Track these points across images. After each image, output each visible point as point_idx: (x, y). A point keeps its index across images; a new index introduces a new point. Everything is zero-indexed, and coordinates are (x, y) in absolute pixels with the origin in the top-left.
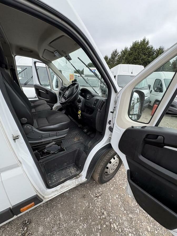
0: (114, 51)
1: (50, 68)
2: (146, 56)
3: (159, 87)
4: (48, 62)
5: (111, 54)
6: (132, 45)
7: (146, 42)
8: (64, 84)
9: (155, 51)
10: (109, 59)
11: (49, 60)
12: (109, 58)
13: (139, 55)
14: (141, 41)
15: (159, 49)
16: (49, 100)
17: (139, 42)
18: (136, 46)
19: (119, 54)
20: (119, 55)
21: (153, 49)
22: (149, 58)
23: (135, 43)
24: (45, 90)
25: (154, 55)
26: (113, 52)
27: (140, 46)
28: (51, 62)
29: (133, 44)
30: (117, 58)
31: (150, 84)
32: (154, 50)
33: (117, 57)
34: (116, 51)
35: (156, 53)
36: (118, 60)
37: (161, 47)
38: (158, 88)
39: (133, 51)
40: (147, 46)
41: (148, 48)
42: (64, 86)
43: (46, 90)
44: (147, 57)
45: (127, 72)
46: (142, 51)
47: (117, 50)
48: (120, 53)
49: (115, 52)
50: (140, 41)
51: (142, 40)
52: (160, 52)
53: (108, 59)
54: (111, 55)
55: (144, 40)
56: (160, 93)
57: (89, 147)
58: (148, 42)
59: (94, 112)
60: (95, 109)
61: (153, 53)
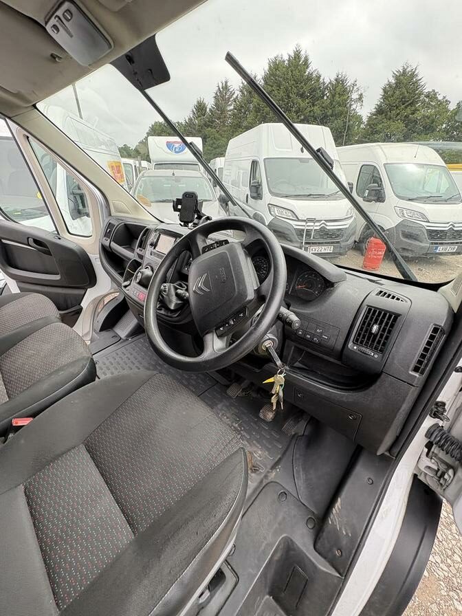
0: (221, 87)
1: (31, 138)
2: (307, 101)
3: (376, 186)
4: (18, 107)
5: (214, 95)
6: (267, 68)
7: (303, 59)
8: (114, 207)
9: (326, 88)
10: (210, 110)
11: (18, 95)
12: (209, 107)
13: (288, 96)
14: (289, 56)
15: (336, 80)
16: (57, 277)
17: (284, 61)
18: (278, 72)
19: (235, 96)
20: (237, 97)
21: (321, 80)
22: (313, 105)
23: (275, 63)
24: (31, 240)
25: (325, 98)
26: (219, 89)
27: (290, 73)
28: (34, 106)
29: (270, 67)
30: (232, 107)
31: (350, 182)
32: (324, 83)
33: (231, 105)
34: (226, 87)
35: (330, 92)
36: (234, 115)
37: (340, 76)
38: (371, 191)
39: (272, 86)
40: (307, 73)
41: (309, 78)
42: (118, 219)
43: (36, 241)
44: (308, 103)
45: (289, 148)
46: (296, 87)
47: (229, 84)
48: (238, 93)
49: (223, 88)
50: (286, 58)
51: (292, 55)
52: (338, 90)
53: (208, 110)
54: (213, 100)
55: (297, 55)
56: (378, 203)
57: (344, 532)
58: (306, 60)
59: (378, 383)
60: (382, 372)
61: (323, 93)
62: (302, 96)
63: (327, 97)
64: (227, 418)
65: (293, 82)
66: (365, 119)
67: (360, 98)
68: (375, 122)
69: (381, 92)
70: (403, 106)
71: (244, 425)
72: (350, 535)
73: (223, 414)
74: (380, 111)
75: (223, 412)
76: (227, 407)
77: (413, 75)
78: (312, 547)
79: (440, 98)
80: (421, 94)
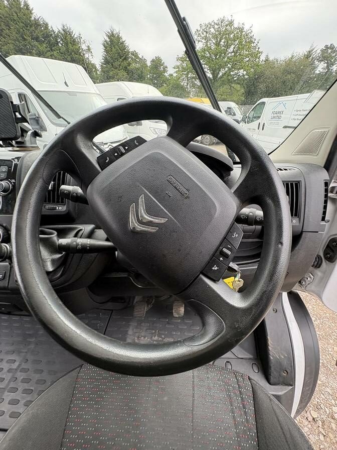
2: (44, 45)
7: (23, 3)
9: (57, 36)
13: (23, 38)
15: (63, 30)
21: (50, 28)
22: (52, 50)
25: (60, 45)
27: (15, 15)
32: (53, 31)
35: (62, 40)
37: (66, 27)
40: (33, 18)
41: (37, 24)
46: (27, 30)
52: (68, 39)
56: (139, 126)
57: (283, 357)
58: (27, 5)
59: (300, 242)
60: (302, 232)
61: (56, 40)
62: (37, 39)
63: (62, 44)
64: (145, 337)
65: (22, 24)
66: (98, 67)
67: (89, 49)
68: (107, 69)
69: (102, 47)
70: (121, 60)
71: (163, 332)
72: (286, 355)
73: (138, 337)
74: (106, 62)
75: (137, 334)
76: (137, 328)
77: (119, 38)
78: (268, 384)
79: (141, 57)
80: (129, 52)
